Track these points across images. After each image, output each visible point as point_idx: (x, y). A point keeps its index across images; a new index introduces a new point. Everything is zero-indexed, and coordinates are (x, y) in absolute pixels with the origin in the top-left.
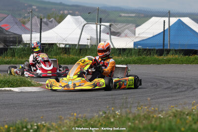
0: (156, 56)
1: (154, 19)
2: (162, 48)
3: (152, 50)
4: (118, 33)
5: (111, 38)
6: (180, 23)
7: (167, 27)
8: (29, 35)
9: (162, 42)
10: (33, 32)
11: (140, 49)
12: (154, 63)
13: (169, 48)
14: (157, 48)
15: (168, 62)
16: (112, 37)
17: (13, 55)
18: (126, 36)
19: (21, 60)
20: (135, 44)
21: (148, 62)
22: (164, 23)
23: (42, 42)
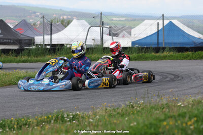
0: (153, 54)
2: (156, 46)
3: (149, 48)
8: (42, 37)
9: (156, 42)
10: (45, 35)
11: (139, 48)
12: (152, 60)
13: (163, 46)
14: (152, 46)
15: (165, 58)
16: (114, 37)
17: (29, 55)
18: (123, 37)
19: (36, 58)
20: (133, 43)
21: (146, 59)
22: (158, 24)
23: (52, 43)
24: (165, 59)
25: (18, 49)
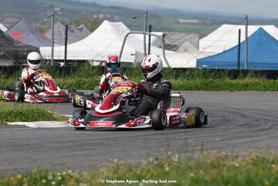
0: (228, 80)
1: (225, 27)
2: (236, 68)
3: (223, 70)
4: (175, 46)
5: (164, 53)
6: (261, 33)
7: (243, 39)
8: (50, 48)
9: (236, 60)
10: (55, 45)
11: (205, 69)
12: (224, 90)
13: (246, 68)
14: (230, 68)
15: (246, 87)
16: (166, 51)
18: (186, 50)
20: (199, 62)
21: (217, 88)
22: (240, 32)
23: (67, 59)
24: (246, 89)
25: (9, 67)
